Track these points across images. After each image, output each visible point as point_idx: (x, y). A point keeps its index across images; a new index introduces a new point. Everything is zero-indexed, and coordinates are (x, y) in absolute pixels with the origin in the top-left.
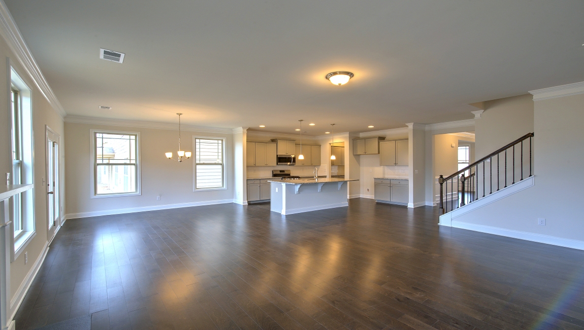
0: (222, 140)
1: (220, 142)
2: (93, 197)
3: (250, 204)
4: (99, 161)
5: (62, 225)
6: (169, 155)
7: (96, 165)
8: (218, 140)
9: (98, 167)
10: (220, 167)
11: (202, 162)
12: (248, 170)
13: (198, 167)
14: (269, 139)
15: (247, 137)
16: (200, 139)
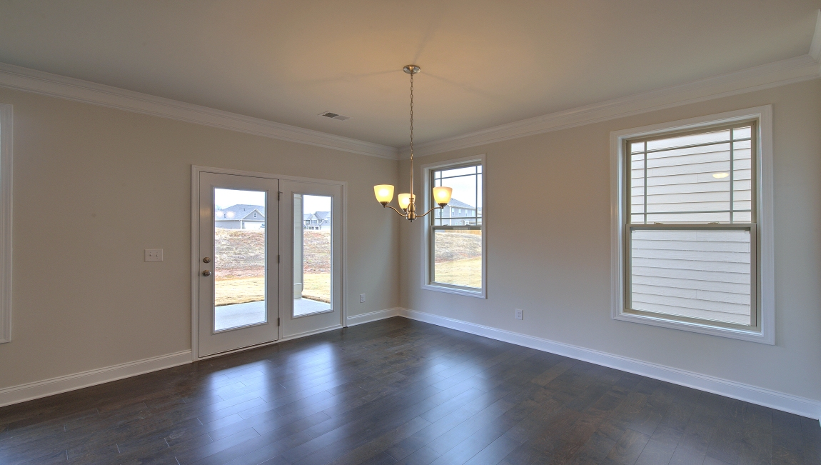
0: (754, 123)
1: (743, 132)
2: (425, 284)
4: (437, 223)
8: (731, 127)
16: (645, 140)
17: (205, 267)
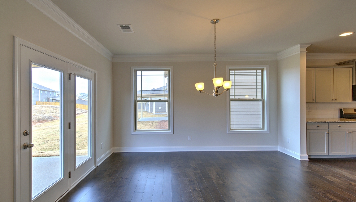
0: (262, 70)
1: (259, 72)
2: (134, 133)
3: (312, 160)
4: (139, 98)
5: (98, 165)
6: (200, 86)
7: (136, 101)
8: (256, 70)
9: (138, 103)
10: (260, 103)
11: (236, 97)
12: (308, 109)
13: (232, 103)
14: (334, 63)
15: (307, 62)
16: (234, 70)
17: (25, 140)
